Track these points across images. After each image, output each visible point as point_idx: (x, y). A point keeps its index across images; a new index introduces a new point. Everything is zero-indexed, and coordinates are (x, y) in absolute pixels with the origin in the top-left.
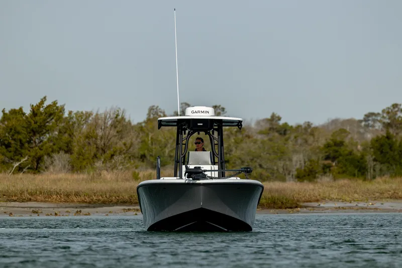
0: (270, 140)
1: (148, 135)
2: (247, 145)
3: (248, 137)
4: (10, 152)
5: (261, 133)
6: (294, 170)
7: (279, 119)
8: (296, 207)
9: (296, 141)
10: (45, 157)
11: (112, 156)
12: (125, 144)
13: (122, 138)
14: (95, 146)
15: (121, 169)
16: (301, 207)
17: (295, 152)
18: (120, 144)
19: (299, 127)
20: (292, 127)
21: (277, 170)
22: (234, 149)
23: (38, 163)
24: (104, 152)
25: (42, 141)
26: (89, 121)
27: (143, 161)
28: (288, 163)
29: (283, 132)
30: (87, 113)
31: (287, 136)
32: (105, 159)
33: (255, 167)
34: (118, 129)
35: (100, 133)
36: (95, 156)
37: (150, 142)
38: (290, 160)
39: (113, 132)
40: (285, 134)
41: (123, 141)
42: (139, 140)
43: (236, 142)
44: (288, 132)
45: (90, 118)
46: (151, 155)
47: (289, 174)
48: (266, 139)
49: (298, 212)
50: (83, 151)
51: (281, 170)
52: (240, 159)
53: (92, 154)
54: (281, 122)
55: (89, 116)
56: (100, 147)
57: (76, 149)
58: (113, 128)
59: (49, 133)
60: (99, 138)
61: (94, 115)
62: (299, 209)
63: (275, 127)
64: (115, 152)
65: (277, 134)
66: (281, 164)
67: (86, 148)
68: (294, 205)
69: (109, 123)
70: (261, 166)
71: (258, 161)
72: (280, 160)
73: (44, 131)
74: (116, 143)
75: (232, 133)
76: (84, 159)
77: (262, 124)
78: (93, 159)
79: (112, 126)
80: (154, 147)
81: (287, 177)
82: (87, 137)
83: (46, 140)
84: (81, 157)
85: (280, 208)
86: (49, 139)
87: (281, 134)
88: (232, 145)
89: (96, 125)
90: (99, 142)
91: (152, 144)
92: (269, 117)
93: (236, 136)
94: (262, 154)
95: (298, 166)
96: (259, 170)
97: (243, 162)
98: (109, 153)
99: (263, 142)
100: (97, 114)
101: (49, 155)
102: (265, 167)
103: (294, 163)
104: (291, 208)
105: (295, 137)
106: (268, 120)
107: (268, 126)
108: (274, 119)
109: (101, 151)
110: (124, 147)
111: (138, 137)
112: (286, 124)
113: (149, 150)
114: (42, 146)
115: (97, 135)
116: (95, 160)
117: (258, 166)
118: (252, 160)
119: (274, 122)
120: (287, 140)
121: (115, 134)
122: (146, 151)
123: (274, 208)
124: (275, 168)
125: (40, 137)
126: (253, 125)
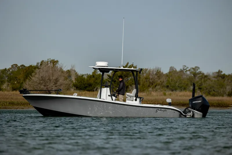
0: (218, 80)
1: (169, 78)
2: (208, 82)
3: (209, 79)
4: (116, 84)
5: (214, 77)
6: (227, 92)
7: (222, 72)
8: (228, 107)
9: (228, 81)
10: (130, 86)
11: (156, 86)
12: (161, 81)
13: (159, 79)
14: (149, 82)
15: (159, 91)
16: (230, 107)
17: (228, 85)
18: (159, 82)
19: (229, 75)
20: (227, 75)
21: (221, 92)
22: (203, 84)
23: (127, 89)
24: (152, 84)
25: (128, 80)
26: (147, 72)
27: (168, 88)
28: (225, 89)
29: (223, 77)
30: (146, 69)
31: (225, 79)
32: (153, 87)
33: (212, 91)
34: (158, 75)
35: (151, 77)
36: (149, 86)
37: (170, 81)
38: (226, 88)
39: (156, 77)
40: (224, 78)
41: (160, 80)
42: (166, 80)
43: (204, 81)
44: (225, 77)
45: (147, 71)
46: (171, 86)
47: (225, 94)
48: (216, 80)
49: (229, 109)
50: (145, 84)
51: (222, 92)
52: (206, 87)
53: (148, 85)
54: (223, 73)
55: (146, 70)
56: (151, 82)
57: (142, 83)
58: (156, 75)
59: (131, 77)
60: (151, 79)
61: (149, 70)
62: (229, 107)
63: (220, 75)
64: (157, 84)
65: (220, 78)
66: (222, 90)
67: (145, 83)
68: (227, 106)
69: (155, 73)
70: (214, 90)
71: (213, 88)
72: (221, 88)
73: (129, 76)
74: (157, 81)
75: (203, 78)
76: (145, 87)
77: (215, 74)
78: (148, 87)
79: (155, 74)
80: (172, 82)
81: (224, 95)
82: (146, 78)
83: (130, 79)
84: (143, 86)
85: (222, 107)
86: (131, 79)
87: (222, 78)
88: (203, 82)
89: (149, 74)
90: (150, 80)
91: (171, 81)
92: (218, 71)
93: (204, 79)
94: (214, 86)
95: (229, 91)
96: (213, 92)
97: (207, 89)
98: (154, 85)
99: (215, 81)
100: (150, 70)
101: (131, 85)
102: (216, 91)
103: (227, 89)
104: (226, 107)
105: (228, 79)
106: (217, 72)
107: (217, 75)
108: (220, 72)
109: (151, 84)
110: (160, 83)
111: (166, 78)
112: (224, 74)
113: (170, 84)
114: (128, 82)
115: (150, 78)
116: (149, 87)
117: (213, 91)
118: (211, 88)
119: (220, 73)
120: (224, 81)
121: (157, 77)
122: (169, 84)
123: (219, 107)
124: (220, 91)
125: (127, 78)
126: (211, 74)
